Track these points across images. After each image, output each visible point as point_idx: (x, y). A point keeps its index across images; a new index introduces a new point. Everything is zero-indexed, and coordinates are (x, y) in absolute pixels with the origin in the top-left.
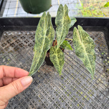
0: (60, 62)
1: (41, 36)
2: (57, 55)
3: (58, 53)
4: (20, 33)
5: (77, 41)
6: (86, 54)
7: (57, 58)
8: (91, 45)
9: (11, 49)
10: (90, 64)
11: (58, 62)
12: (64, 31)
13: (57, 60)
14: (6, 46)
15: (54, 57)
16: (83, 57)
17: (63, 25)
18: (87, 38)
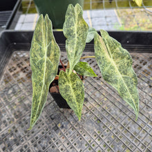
0: (78, 96)
1: (40, 58)
2: (70, 85)
3: (73, 81)
5: (102, 56)
6: (120, 76)
7: (72, 90)
8: (125, 60)
10: (128, 93)
11: (74, 97)
12: (78, 43)
13: (72, 93)
15: (66, 90)
16: (116, 82)
17: (76, 36)
18: (118, 49)
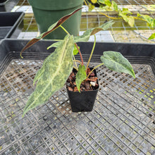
4: (34, 63)
9: (18, 80)
14: (12, 77)
